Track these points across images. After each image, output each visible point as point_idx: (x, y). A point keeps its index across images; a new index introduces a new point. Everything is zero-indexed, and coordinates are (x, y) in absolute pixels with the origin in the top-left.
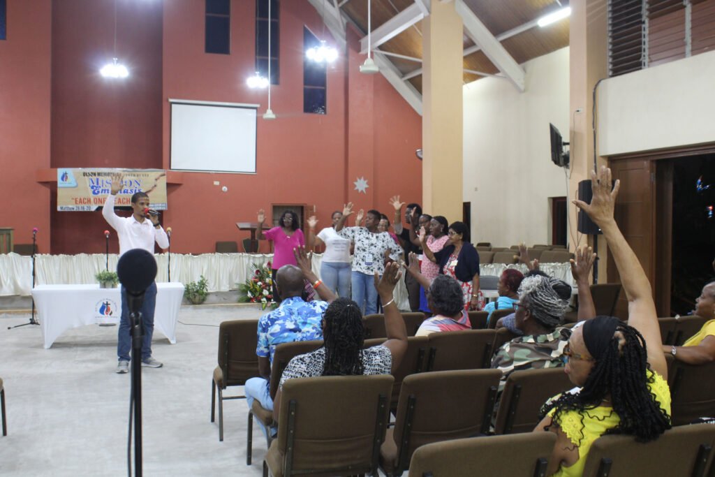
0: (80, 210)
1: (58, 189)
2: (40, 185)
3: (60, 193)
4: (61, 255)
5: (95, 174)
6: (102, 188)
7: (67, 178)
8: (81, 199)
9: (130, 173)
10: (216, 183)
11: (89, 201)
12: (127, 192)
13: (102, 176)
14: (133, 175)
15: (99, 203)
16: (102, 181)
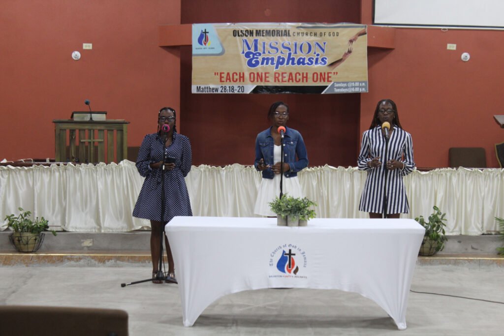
0: (228, 92)
1: (193, 58)
2: (164, 52)
3: (197, 65)
4: (202, 165)
5: (251, 33)
6: (263, 56)
7: (207, 40)
8: (228, 74)
9: (309, 31)
10: (452, 47)
11: (242, 77)
12: (304, 64)
13: (263, 36)
14: (313, 34)
15: (257, 81)
16: (262, 44)
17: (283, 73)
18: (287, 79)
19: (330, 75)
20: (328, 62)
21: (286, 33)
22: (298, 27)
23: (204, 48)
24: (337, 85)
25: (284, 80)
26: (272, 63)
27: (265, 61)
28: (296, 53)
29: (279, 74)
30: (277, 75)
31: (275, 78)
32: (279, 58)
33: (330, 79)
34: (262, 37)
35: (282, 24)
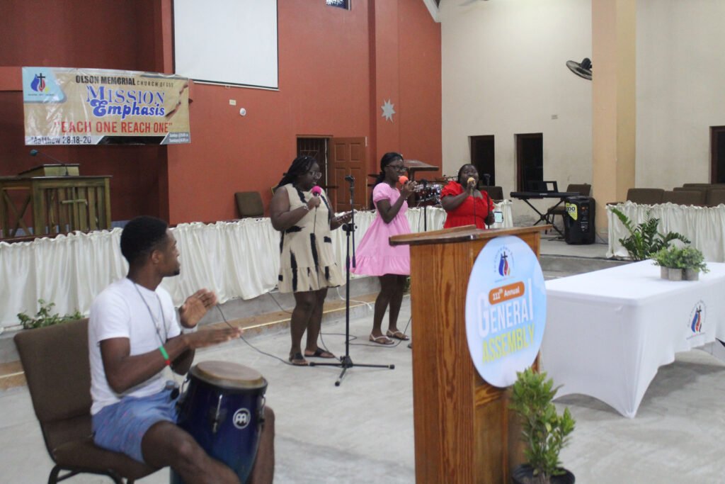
0: (73, 143)
1: (25, 105)
5: (97, 79)
6: (109, 105)
7: (43, 86)
8: (72, 123)
11: (88, 127)
12: (147, 114)
13: (109, 83)
14: (154, 84)
15: (105, 131)
16: (108, 92)
17: (129, 123)
18: (132, 129)
19: (167, 125)
20: (166, 112)
21: (131, 82)
22: (142, 76)
23: (40, 95)
24: (171, 136)
25: (131, 129)
26: (119, 113)
27: (112, 110)
28: (140, 102)
29: (125, 123)
30: (124, 125)
31: (122, 127)
32: (125, 107)
33: (167, 130)
34: (108, 85)
35: (128, 72)
